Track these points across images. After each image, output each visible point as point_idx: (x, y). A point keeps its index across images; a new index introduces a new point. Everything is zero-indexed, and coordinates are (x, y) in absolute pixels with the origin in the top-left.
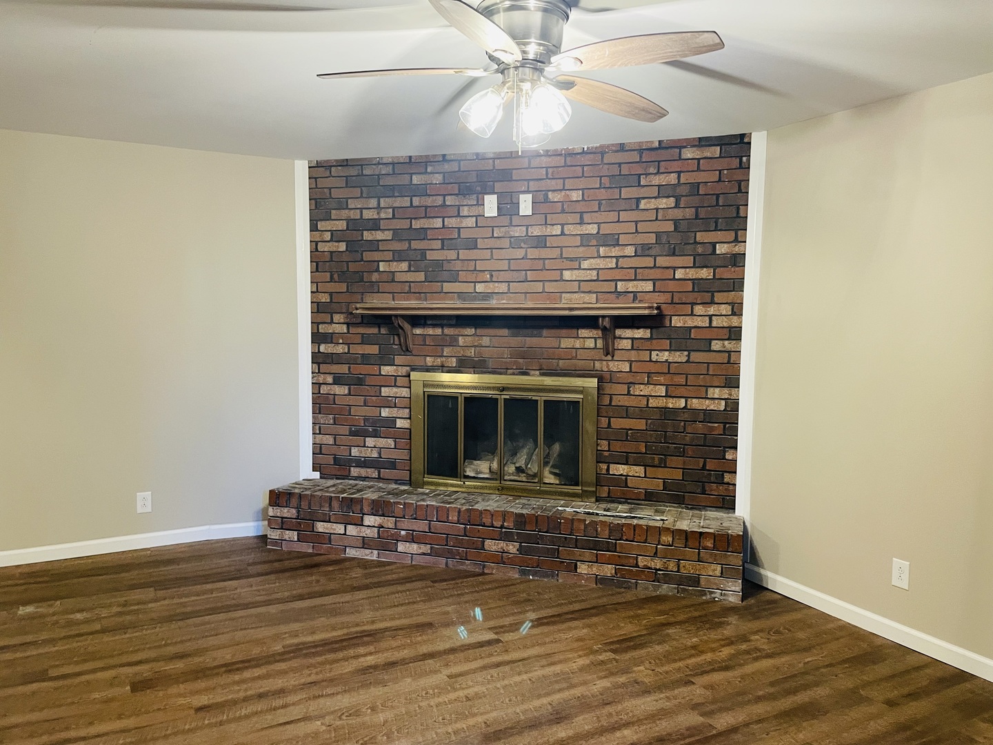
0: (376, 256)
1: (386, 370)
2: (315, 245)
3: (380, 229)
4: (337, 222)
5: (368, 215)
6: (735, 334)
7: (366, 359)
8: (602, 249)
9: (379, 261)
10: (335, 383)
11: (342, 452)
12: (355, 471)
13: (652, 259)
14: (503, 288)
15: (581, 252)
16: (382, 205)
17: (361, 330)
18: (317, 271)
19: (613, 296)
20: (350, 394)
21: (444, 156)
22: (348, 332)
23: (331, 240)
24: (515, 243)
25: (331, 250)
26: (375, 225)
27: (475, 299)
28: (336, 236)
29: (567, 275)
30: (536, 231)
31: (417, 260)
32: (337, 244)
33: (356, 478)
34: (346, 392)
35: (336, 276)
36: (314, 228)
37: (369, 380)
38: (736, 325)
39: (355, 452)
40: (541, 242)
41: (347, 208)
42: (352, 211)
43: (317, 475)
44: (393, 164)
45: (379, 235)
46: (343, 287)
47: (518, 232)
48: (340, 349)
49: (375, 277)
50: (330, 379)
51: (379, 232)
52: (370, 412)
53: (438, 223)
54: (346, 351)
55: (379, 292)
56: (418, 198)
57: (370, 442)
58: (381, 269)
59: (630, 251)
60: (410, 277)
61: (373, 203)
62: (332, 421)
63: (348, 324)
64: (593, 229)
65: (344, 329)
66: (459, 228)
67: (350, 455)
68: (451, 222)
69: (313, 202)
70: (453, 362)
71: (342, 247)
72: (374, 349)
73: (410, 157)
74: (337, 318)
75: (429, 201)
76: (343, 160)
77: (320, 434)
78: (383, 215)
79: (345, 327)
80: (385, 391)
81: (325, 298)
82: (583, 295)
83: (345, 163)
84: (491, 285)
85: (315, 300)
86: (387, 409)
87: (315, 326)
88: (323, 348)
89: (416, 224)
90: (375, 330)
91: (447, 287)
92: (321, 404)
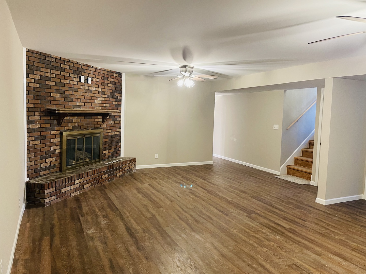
0: (49, 90)
1: (53, 132)
2: (28, 83)
3: (51, 81)
4: (37, 76)
5: (47, 75)
6: (120, 117)
7: (46, 129)
8: (102, 95)
9: (51, 93)
10: (35, 140)
11: (37, 167)
12: (42, 173)
13: (109, 99)
14: (83, 104)
15: (98, 95)
16: (52, 72)
17: (45, 118)
18: (28, 94)
19: (103, 107)
20: (40, 143)
21: (69, 60)
22: (40, 119)
23: (34, 82)
24: (86, 91)
25: (34, 86)
26: (50, 79)
27: (77, 107)
28: (36, 81)
29: (96, 101)
30: (90, 88)
31: (62, 93)
32: (36, 84)
33: (42, 176)
34: (39, 143)
35: (36, 97)
36: (28, 77)
37: (47, 137)
38: (120, 115)
39: (42, 166)
40: (91, 91)
41: (40, 71)
42: (42, 73)
43: (28, 179)
44: (55, 58)
45: (51, 83)
46: (38, 102)
47: (86, 88)
48: (37, 126)
49: (49, 98)
50: (33, 139)
51: (51, 82)
52: (48, 149)
53: (68, 82)
54: (39, 127)
55: (50, 104)
56: (62, 72)
57: (47, 160)
58: (51, 96)
59: (106, 96)
60: (60, 99)
61: (49, 71)
62: (34, 156)
63: (40, 116)
64: (100, 90)
65: (39, 118)
66: (73, 84)
67: (40, 167)
68: (71, 82)
69: (27, 65)
70: (72, 128)
71: (38, 86)
72: (49, 125)
73: (60, 58)
74: (37, 114)
75: (65, 74)
76: (39, 52)
77: (29, 162)
78: (52, 76)
79: (39, 117)
80: (52, 140)
81: (32, 106)
82: (99, 107)
83: (40, 53)
84: (81, 103)
85: (28, 107)
86: (53, 147)
87: (28, 117)
88: (30, 126)
89: (62, 81)
90: (50, 118)
91: (70, 103)
92: (30, 149)
